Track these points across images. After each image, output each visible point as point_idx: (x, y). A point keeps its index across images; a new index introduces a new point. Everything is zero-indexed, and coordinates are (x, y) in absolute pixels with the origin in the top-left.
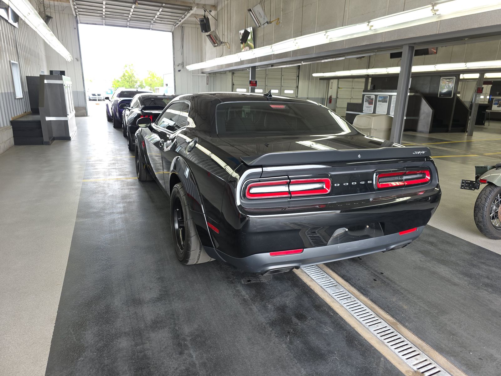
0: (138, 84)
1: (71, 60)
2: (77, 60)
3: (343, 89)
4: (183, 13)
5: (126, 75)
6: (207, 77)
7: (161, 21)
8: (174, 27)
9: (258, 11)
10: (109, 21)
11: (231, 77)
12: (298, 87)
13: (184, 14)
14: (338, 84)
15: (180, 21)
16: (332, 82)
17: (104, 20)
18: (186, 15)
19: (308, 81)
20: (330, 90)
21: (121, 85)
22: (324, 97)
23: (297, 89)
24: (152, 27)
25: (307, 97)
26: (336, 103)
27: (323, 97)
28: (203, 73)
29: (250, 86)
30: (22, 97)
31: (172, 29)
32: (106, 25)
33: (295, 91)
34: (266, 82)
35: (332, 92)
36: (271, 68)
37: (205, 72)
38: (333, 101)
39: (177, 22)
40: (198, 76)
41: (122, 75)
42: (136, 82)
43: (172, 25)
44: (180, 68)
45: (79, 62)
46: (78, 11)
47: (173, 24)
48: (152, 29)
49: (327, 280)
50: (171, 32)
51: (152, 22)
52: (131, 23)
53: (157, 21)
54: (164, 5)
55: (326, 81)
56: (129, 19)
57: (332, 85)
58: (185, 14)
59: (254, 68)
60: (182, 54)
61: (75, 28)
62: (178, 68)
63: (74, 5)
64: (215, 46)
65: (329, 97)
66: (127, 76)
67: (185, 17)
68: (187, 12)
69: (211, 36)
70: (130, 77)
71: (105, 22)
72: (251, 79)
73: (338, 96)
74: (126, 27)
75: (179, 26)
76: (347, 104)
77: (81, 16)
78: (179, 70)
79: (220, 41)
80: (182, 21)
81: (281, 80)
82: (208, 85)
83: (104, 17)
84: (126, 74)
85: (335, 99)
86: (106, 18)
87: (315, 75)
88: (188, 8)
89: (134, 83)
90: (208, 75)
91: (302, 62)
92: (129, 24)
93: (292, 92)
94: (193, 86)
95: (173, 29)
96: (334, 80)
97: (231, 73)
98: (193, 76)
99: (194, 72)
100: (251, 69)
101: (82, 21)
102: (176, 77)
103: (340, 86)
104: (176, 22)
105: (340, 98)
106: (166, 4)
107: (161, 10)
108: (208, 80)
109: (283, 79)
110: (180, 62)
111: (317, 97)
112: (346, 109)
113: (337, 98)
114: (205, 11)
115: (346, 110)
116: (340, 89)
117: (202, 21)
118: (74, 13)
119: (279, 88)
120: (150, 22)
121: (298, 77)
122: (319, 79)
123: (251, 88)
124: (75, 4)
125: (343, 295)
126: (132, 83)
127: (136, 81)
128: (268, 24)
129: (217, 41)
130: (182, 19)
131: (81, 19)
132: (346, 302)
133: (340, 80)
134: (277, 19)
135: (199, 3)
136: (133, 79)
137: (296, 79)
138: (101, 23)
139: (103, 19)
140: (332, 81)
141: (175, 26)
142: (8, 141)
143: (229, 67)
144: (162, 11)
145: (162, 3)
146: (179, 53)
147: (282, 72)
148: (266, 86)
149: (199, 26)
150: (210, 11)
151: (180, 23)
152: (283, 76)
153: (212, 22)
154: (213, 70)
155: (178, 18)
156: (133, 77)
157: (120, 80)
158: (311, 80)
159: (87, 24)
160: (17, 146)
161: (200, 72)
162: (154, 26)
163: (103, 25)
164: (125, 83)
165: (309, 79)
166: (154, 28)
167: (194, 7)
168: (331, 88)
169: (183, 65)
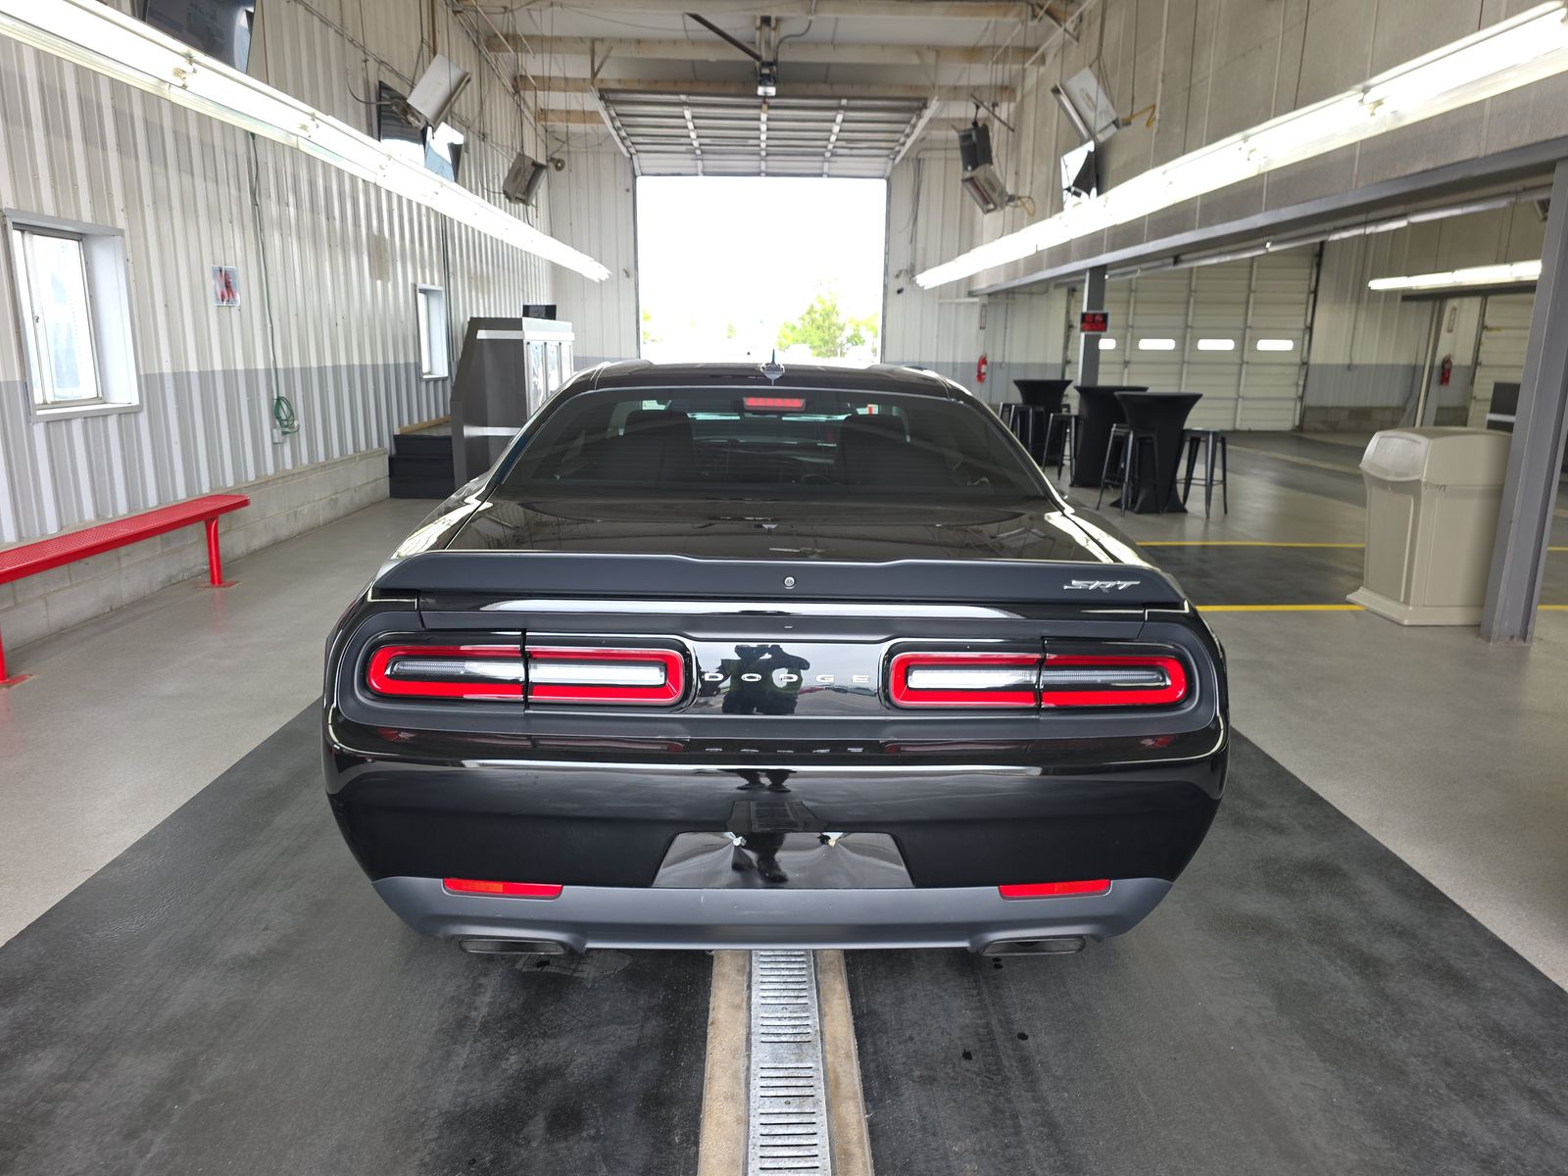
0: (848, 332)
1: (609, 275)
2: (628, 274)
3: (1503, 332)
4: (906, 120)
5: (815, 309)
6: (984, 306)
7: (851, 148)
8: (890, 162)
9: (1082, 90)
10: (713, 163)
11: (1064, 304)
12: (1310, 329)
13: (908, 122)
14: (1483, 315)
15: (903, 144)
16: (1455, 309)
17: (700, 163)
18: (914, 127)
19: (1354, 306)
20: (1444, 335)
21: (800, 338)
22: (1421, 362)
23: (1307, 337)
24: (830, 168)
25: (1347, 362)
26: (1472, 382)
27: (1413, 363)
28: (971, 294)
29: (1083, 330)
30: (446, 375)
31: (885, 171)
32: (705, 174)
33: (1300, 342)
34: (1187, 314)
35: (1456, 344)
36: (1171, 268)
37: (976, 291)
38: (1455, 377)
39: (897, 149)
40: (958, 304)
41: (807, 309)
42: (841, 329)
43: (883, 160)
44: (902, 282)
45: (632, 279)
46: (632, 143)
47: (888, 156)
48: (829, 176)
49: (795, 1015)
50: (881, 178)
51: (828, 154)
52: (770, 164)
53: (840, 151)
54: (844, 102)
55: (1428, 306)
56: (763, 153)
57: (1452, 321)
58: (913, 121)
59: (1098, 272)
60: (913, 240)
61: (628, 190)
62: (895, 285)
63: (617, 130)
64: (989, 211)
65: (1438, 361)
66: (820, 311)
67: (912, 132)
68: (915, 117)
69: (976, 180)
70: (827, 315)
71: (704, 167)
72: (1088, 309)
73: (1482, 357)
74: (758, 174)
75: (903, 158)
76: (1492, 387)
77: (642, 155)
78: (900, 287)
79: (1003, 192)
80: (910, 142)
81: (1244, 306)
82: (983, 331)
83: (698, 152)
84: (818, 307)
85: (1468, 367)
86: (705, 156)
87: (1377, 285)
88: (915, 104)
89: (837, 332)
90: (985, 300)
91: (1268, 245)
92: (767, 167)
93: (1286, 345)
94: (938, 337)
95: (889, 170)
96: (1466, 301)
97: (1064, 292)
98: (940, 304)
99: (942, 291)
100: (1088, 275)
101: (645, 170)
102: (889, 310)
103: (1488, 322)
104: (892, 149)
105: (1487, 366)
106: (849, 98)
107: (839, 118)
108: (983, 317)
109: (1255, 303)
110: (904, 265)
111: (1390, 362)
112: (1489, 404)
113: (1476, 363)
114: (978, 107)
115: (1489, 408)
116: (1494, 333)
117: (965, 137)
118: (624, 150)
119: (1239, 333)
120: (823, 155)
121: (1312, 296)
122: (1399, 298)
123: (1086, 336)
124: (620, 125)
125: (793, 1082)
126: (832, 331)
127: (841, 325)
128: (1118, 127)
129: (995, 196)
130: (908, 136)
131: (643, 163)
132: (777, 1111)
133: (1490, 298)
134: (1148, 109)
135: (958, 84)
136: (834, 319)
137: (1305, 301)
138: (692, 171)
139: (697, 159)
140: (1453, 303)
141: (894, 159)
142: (369, 487)
143: (1032, 273)
144: (843, 121)
145: (840, 98)
146: (903, 238)
147: (1250, 279)
148: (1187, 327)
149: (958, 154)
150: (995, 105)
151: (904, 150)
152: (1255, 292)
153: (997, 137)
154: (995, 283)
155: (897, 136)
156: (835, 315)
157: (799, 325)
158: (1369, 301)
159: (659, 175)
160: (393, 500)
161: (963, 291)
162: (832, 165)
163: (697, 175)
164: (812, 333)
165: (1359, 301)
166: (833, 172)
167: (932, 99)
168: (1450, 331)
169: (911, 272)
